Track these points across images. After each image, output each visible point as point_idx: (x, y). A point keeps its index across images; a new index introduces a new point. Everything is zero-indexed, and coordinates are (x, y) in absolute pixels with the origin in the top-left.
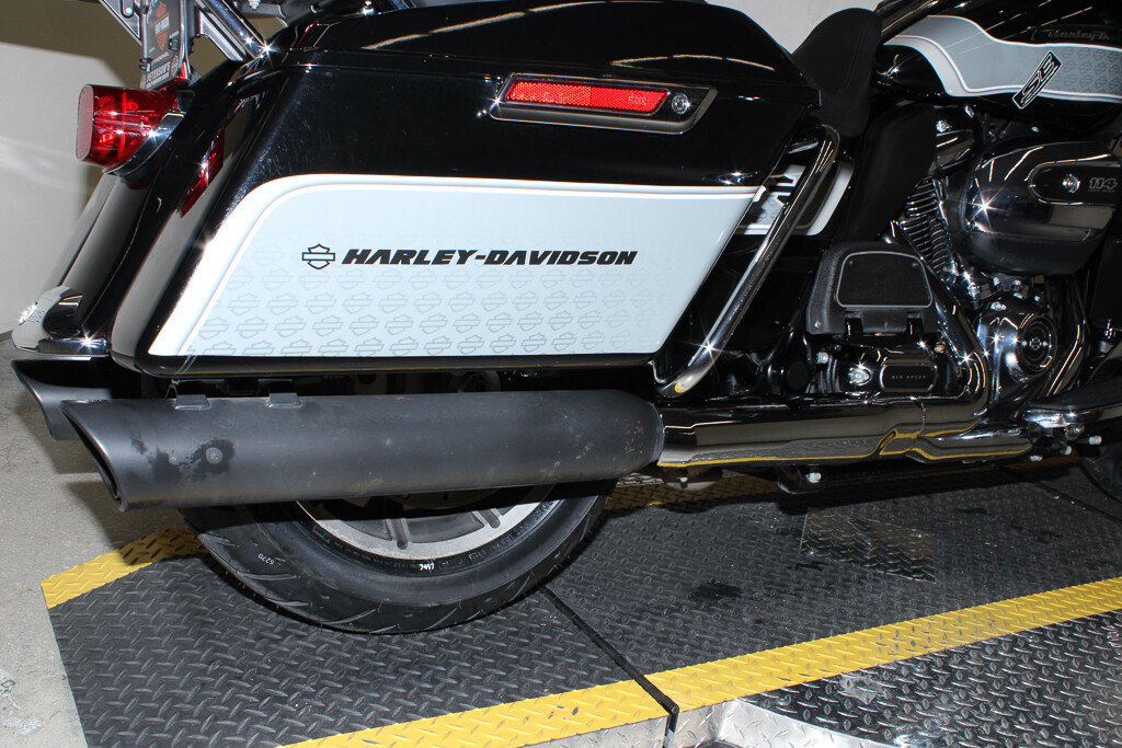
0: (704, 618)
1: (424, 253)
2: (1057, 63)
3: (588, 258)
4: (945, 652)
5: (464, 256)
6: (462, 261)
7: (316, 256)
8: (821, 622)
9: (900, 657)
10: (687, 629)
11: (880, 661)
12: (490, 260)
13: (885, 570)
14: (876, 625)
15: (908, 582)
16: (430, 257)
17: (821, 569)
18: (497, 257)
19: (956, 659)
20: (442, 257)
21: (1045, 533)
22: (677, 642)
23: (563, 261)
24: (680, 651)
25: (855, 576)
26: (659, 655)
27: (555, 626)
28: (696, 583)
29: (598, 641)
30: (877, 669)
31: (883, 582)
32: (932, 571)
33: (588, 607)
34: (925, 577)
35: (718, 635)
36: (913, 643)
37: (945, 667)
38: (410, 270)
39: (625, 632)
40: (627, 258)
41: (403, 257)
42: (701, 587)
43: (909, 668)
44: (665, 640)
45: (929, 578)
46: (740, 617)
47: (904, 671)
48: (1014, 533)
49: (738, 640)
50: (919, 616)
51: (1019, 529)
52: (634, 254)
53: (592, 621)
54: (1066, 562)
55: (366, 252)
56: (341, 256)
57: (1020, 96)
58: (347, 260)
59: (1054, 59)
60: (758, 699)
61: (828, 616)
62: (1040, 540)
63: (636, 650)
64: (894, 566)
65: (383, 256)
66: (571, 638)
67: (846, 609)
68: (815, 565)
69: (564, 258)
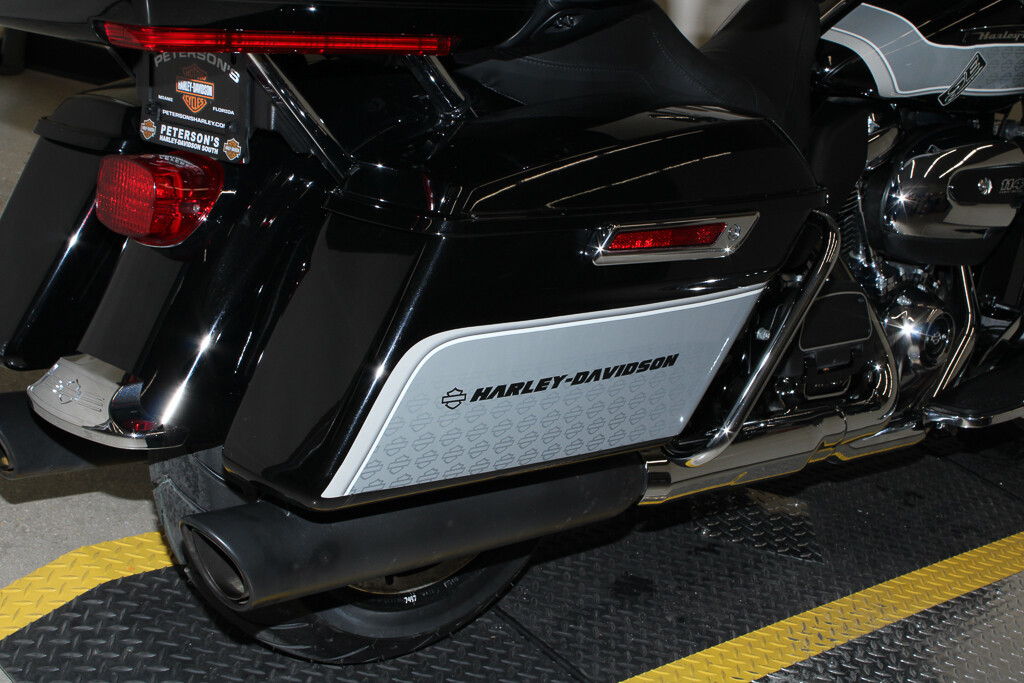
0: (633, 619)
1: (530, 383)
2: (982, 63)
3: (644, 366)
4: (850, 644)
5: (558, 380)
6: (555, 386)
7: (452, 399)
8: (736, 617)
9: (815, 651)
10: (621, 633)
11: (797, 658)
12: (576, 382)
13: (776, 549)
14: (784, 617)
15: (798, 563)
16: (533, 387)
17: (717, 553)
18: (581, 378)
19: (860, 653)
20: (543, 385)
21: (908, 494)
22: (617, 649)
23: (626, 373)
24: (624, 659)
25: (751, 561)
26: (606, 665)
27: (504, 638)
28: (612, 578)
29: (549, 652)
30: (795, 667)
31: (778, 565)
32: (817, 549)
33: (525, 613)
34: (813, 557)
35: (650, 638)
36: (820, 636)
37: (853, 662)
38: (520, 398)
39: (569, 640)
40: (671, 360)
41: (515, 389)
42: (617, 582)
43: (822, 663)
44: (607, 647)
45: (817, 558)
46: (663, 616)
47: (820, 669)
48: (881, 495)
49: (670, 643)
50: (819, 603)
51: (884, 490)
52: (676, 356)
53: (535, 628)
54: (933, 530)
55: (489, 389)
56: (470, 396)
57: (943, 99)
58: (474, 399)
59: (980, 59)
61: (739, 608)
62: (906, 503)
63: (586, 661)
64: (782, 545)
65: (500, 391)
66: (524, 652)
67: (753, 599)
68: (711, 547)
69: (625, 370)
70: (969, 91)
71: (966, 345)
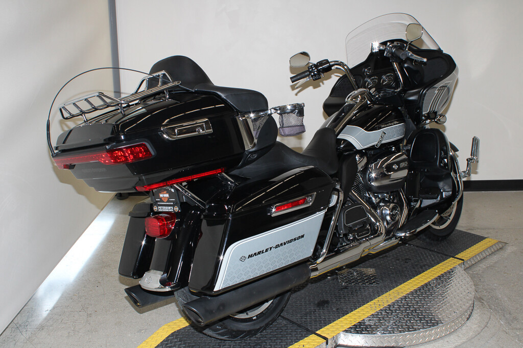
0: (323, 312)
1: (263, 251)
2: (385, 134)
3: (295, 239)
4: (389, 305)
5: (271, 248)
6: (270, 250)
7: (242, 259)
8: (354, 305)
9: (378, 310)
10: (320, 316)
11: (373, 312)
12: (276, 248)
13: (365, 284)
14: (368, 302)
15: (372, 286)
16: (264, 251)
17: (348, 289)
18: (277, 246)
19: (392, 307)
20: (267, 250)
21: (406, 259)
22: (319, 321)
23: (290, 242)
24: (321, 323)
25: (358, 289)
26: (316, 326)
27: (286, 324)
28: (316, 302)
29: (299, 326)
30: (373, 315)
31: (366, 288)
32: (378, 281)
33: (292, 317)
34: (377, 284)
35: (329, 316)
36: (379, 305)
37: (390, 310)
38: (261, 255)
39: (305, 321)
40: (303, 236)
41: (259, 253)
42: (318, 303)
43: (381, 312)
44: (316, 321)
45: (378, 284)
46: (332, 309)
47: (380, 314)
48: (398, 262)
49: (335, 316)
50: (379, 296)
51: (398, 260)
53: (295, 320)
54: (414, 268)
55: (252, 255)
56: (247, 257)
57: (376, 145)
58: (249, 258)
59: (384, 133)
60: (346, 331)
61: (355, 302)
62: (406, 262)
63: (310, 326)
64: (367, 282)
65: (255, 254)
66: (292, 327)
67: (359, 299)
68: (346, 288)
69: (290, 241)
70: (384, 142)
71: (405, 211)
